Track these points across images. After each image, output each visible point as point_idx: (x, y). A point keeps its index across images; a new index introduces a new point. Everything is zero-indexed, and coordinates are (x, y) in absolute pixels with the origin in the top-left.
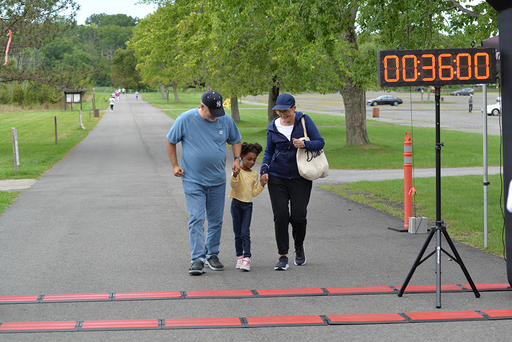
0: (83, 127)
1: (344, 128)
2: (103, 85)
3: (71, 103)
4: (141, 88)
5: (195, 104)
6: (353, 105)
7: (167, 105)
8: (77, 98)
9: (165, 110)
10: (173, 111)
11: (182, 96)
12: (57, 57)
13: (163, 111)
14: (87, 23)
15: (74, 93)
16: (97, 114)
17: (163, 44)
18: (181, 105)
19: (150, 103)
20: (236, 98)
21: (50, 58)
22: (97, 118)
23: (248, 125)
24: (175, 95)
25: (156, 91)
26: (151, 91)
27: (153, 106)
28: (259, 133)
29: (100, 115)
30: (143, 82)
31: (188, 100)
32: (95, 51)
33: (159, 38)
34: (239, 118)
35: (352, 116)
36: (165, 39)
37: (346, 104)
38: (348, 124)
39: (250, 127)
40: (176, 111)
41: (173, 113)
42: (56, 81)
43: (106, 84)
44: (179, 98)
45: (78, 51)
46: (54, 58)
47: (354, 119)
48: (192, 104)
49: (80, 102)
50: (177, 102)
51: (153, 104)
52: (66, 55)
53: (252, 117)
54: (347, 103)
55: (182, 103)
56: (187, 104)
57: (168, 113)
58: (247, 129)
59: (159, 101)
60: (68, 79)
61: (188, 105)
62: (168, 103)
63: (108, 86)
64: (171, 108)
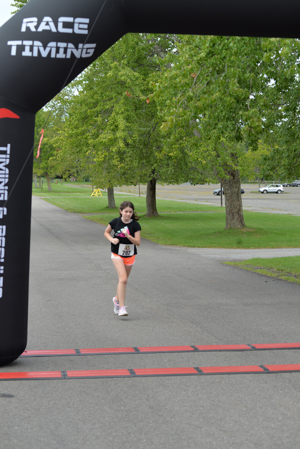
5: (65, 192)
6: (232, 194)
7: (42, 193)
10: (51, 198)
13: (42, 198)
18: (54, 193)
20: (113, 188)
31: (58, 189)
33: (71, 136)
34: (115, 205)
35: (231, 204)
38: (228, 210)
41: (52, 200)
44: (51, 187)
47: (232, 206)
48: (63, 192)
50: (50, 191)
54: (227, 192)
55: (54, 191)
56: (59, 192)
57: (46, 200)
59: (34, 190)
61: (61, 193)
64: (48, 196)
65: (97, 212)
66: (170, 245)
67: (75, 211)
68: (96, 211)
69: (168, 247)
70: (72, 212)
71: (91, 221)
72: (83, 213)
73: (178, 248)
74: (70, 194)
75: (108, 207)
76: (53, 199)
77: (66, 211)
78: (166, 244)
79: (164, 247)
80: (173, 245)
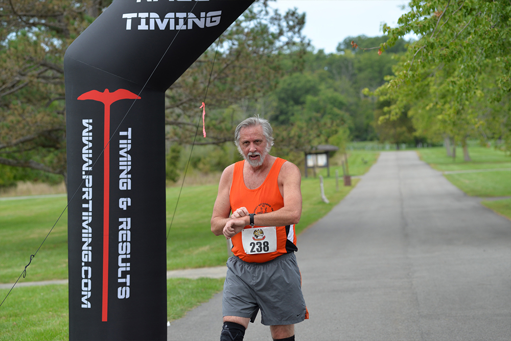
0: (327, 201)
2: (364, 140)
3: (313, 167)
4: (418, 142)
7: (451, 166)
8: (322, 160)
9: (446, 173)
11: (475, 151)
12: (298, 102)
13: (444, 175)
14: (339, 49)
15: (317, 154)
16: (348, 181)
19: (428, 164)
21: (286, 103)
22: (347, 188)
24: (465, 152)
25: (441, 146)
26: (433, 145)
27: (432, 168)
29: (353, 183)
30: (418, 134)
31: (484, 158)
32: (352, 90)
40: (462, 174)
41: (458, 177)
42: (282, 141)
43: (369, 138)
45: (326, 92)
46: (291, 103)
49: (327, 166)
50: (467, 161)
51: (432, 165)
52: (309, 98)
55: (474, 162)
56: (483, 163)
57: (450, 178)
59: (442, 160)
60: (296, 138)
62: (453, 163)
63: (371, 140)
64: (456, 170)
67: (478, 194)
70: (472, 196)
77: (465, 194)
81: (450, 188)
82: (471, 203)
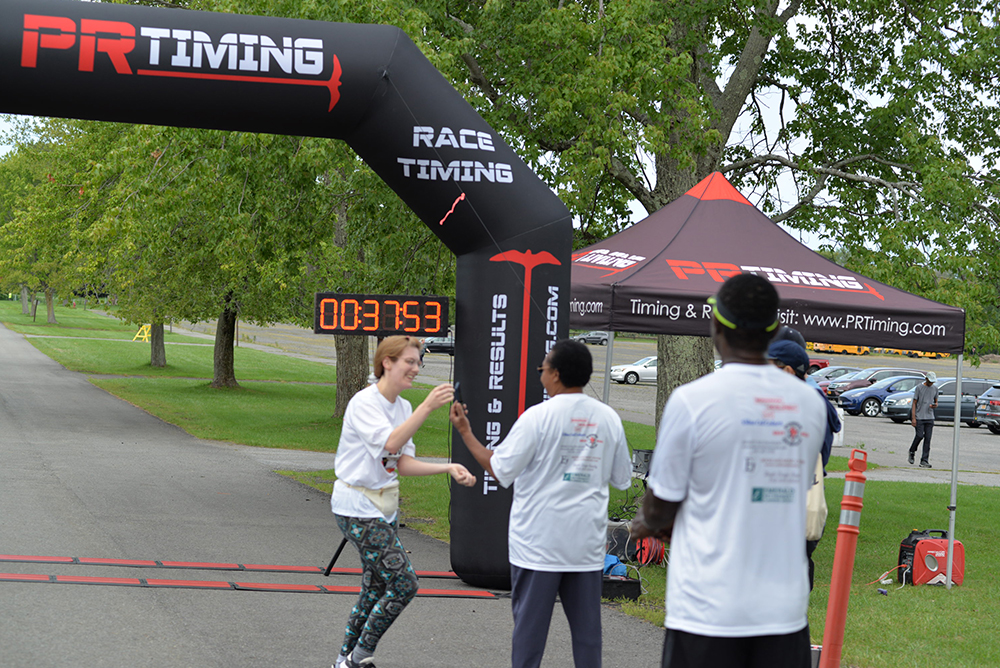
1: (334, 386)
5: (84, 329)
6: (350, 350)
7: (33, 328)
9: (28, 336)
10: (45, 339)
11: (61, 313)
13: (26, 339)
17: (45, 231)
18: (58, 329)
20: (162, 324)
23: (180, 374)
24: (49, 310)
27: (7, 328)
28: (196, 388)
31: (72, 321)
33: (40, 222)
34: (165, 360)
35: (347, 369)
36: (49, 224)
37: (338, 349)
38: (341, 380)
39: (184, 377)
40: (50, 340)
41: (45, 343)
44: (56, 315)
47: (349, 373)
48: (80, 328)
50: (51, 323)
51: (6, 324)
53: (189, 360)
54: (340, 346)
55: (61, 326)
56: (71, 328)
57: (34, 342)
58: (176, 380)
59: (18, 319)
61: (72, 330)
62: (34, 323)
64: (41, 334)
65: (126, 374)
66: (215, 439)
67: (81, 368)
68: (125, 371)
69: (208, 443)
70: (74, 371)
71: (101, 390)
72: (97, 373)
73: (227, 446)
74: (92, 333)
75: (149, 365)
76: (48, 341)
77: (64, 367)
78: (207, 439)
79: (200, 442)
80: (220, 440)
81: (42, 357)
82: (75, 380)
